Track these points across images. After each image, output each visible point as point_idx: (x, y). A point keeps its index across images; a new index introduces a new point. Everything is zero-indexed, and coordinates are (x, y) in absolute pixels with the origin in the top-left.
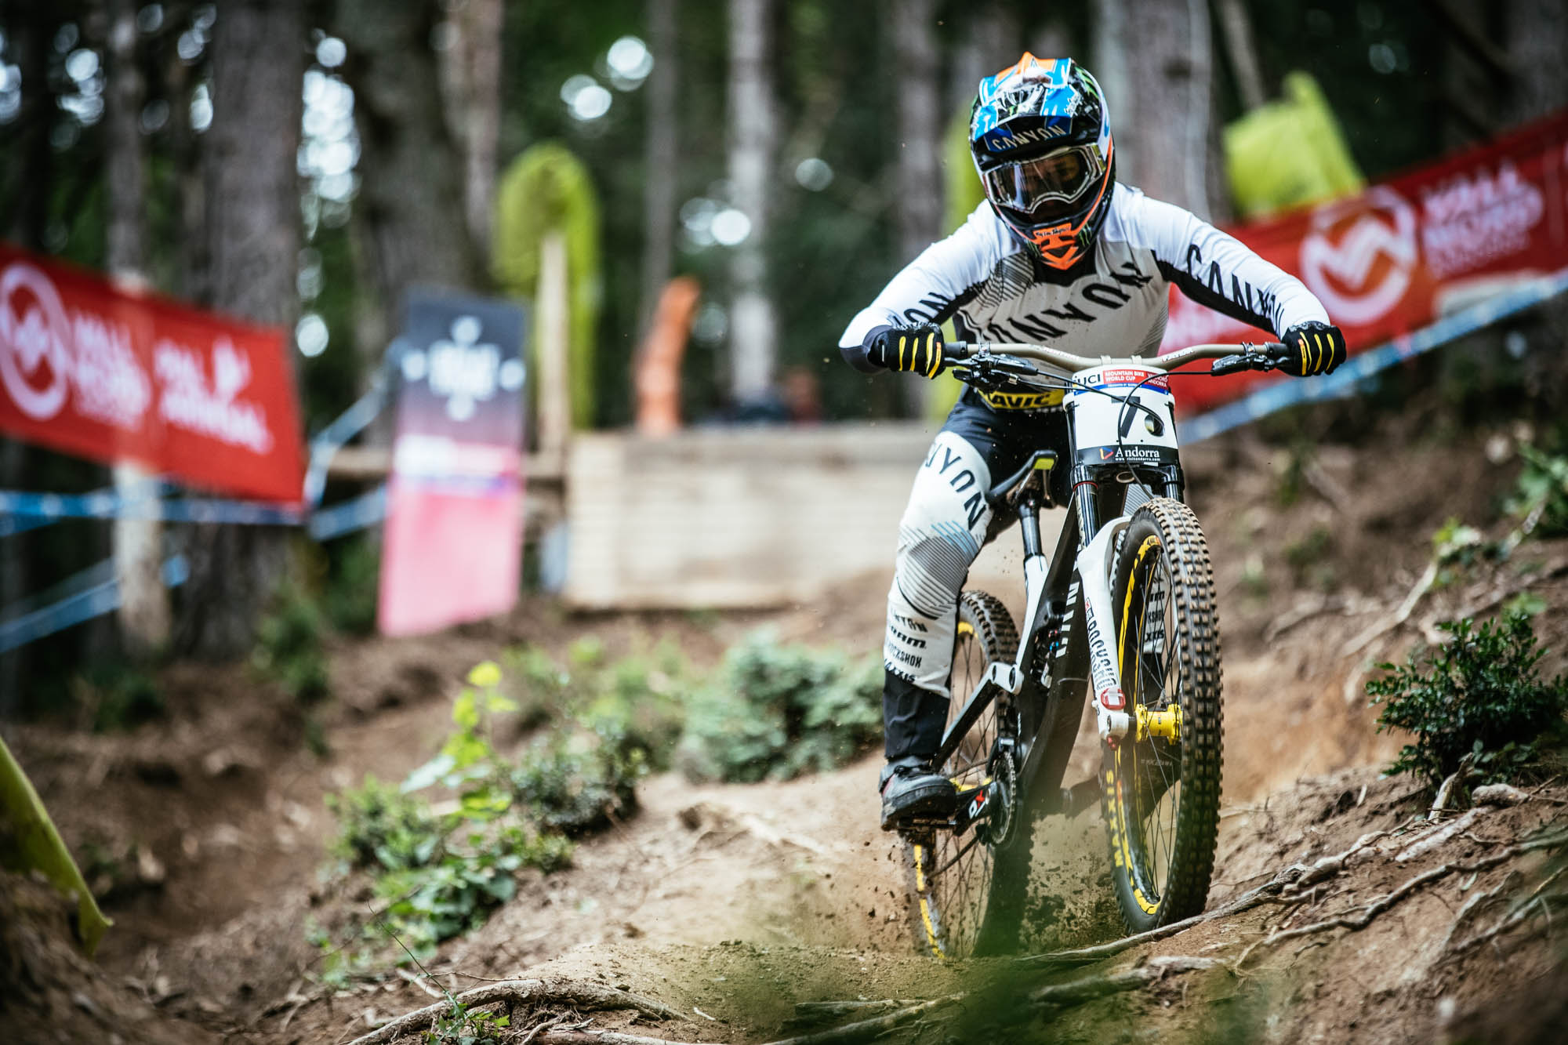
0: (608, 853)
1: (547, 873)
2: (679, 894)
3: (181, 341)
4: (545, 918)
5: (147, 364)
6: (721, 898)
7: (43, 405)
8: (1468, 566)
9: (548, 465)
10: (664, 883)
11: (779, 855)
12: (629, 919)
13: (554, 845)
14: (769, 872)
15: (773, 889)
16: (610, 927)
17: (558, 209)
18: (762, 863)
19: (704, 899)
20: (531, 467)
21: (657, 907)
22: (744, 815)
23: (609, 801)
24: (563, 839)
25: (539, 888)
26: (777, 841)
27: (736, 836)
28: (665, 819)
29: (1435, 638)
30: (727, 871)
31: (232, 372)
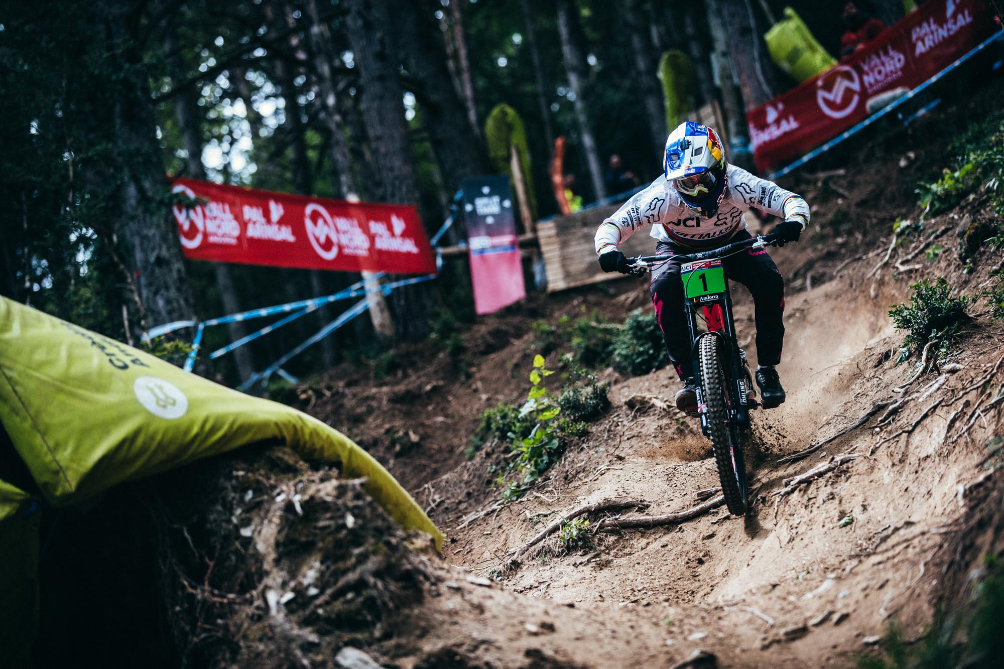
0: (601, 424)
1: (580, 437)
2: (633, 436)
3: (377, 219)
4: (583, 456)
5: (366, 230)
6: (650, 435)
7: (330, 255)
8: (908, 235)
9: (529, 235)
10: (626, 433)
11: (669, 412)
12: (617, 453)
13: (580, 426)
14: (665, 421)
15: (670, 428)
16: (611, 458)
17: (510, 128)
18: (662, 417)
19: (643, 438)
20: (522, 238)
21: (625, 444)
22: (651, 399)
23: (598, 404)
24: (583, 423)
25: (578, 444)
26: (665, 407)
27: (650, 408)
28: (620, 407)
29: (902, 268)
30: (650, 424)
31: (399, 225)
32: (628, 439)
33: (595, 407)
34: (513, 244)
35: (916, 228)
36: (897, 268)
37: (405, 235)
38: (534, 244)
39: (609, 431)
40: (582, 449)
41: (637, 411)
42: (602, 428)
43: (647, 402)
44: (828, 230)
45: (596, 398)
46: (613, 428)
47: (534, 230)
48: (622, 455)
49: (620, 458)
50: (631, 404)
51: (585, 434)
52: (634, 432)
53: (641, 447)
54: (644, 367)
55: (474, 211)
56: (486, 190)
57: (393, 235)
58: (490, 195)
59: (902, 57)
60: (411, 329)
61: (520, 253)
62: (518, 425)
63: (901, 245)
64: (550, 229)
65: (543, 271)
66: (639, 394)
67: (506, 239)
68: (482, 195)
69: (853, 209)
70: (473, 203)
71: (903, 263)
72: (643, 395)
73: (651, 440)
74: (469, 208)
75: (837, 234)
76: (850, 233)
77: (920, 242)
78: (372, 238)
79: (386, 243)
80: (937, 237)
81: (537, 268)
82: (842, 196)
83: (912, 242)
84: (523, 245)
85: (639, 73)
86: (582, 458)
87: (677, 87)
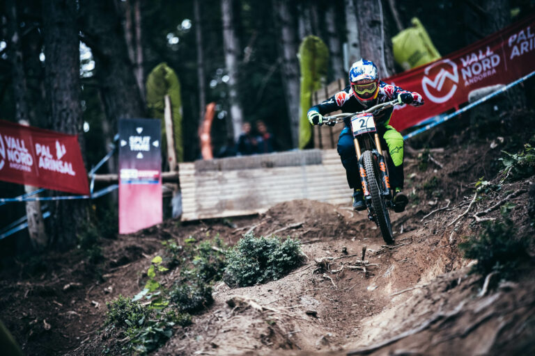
0: (204, 317)
1: (184, 327)
2: (229, 330)
3: (43, 143)
4: (184, 342)
5: (32, 151)
6: (244, 331)
8: (487, 193)
9: (172, 173)
10: (224, 327)
11: (262, 314)
12: (213, 341)
13: (185, 317)
14: (259, 321)
15: (261, 326)
16: (207, 345)
17: (168, 85)
18: (257, 317)
19: (238, 332)
20: (166, 174)
21: (222, 336)
22: (249, 301)
23: (203, 300)
24: (188, 315)
25: (181, 332)
26: (261, 309)
27: (247, 309)
28: (222, 305)
29: (478, 219)
30: (245, 321)
31: (61, 151)
32: (225, 332)
33: (200, 302)
34: (156, 179)
35: (495, 188)
36: (475, 218)
37: (64, 159)
38: (176, 180)
39: (210, 323)
40: (184, 337)
41: (236, 310)
42: (204, 320)
43: (245, 303)
44: (423, 194)
45: (202, 295)
46: (213, 322)
47: (177, 169)
48: (218, 344)
49: (215, 346)
50: (231, 304)
51: (188, 324)
52: (231, 327)
53: (234, 340)
54: (250, 282)
55: (128, 146)
56: (140, 130)
57: (55, 158)
58: (142, 135)
59: (498, 58)
60: (61, 240)
61: (161, 188)
62: (134, 315)
63: (480, 201)
64: (190, 169)
65: (180, 203)
66: (240, 296)
67: (151, 174)
68: (136, 134)
69: (446, 178)
70: (128, 141)
71: (479, 215)
72: (243, 297)
73: (244, 335)
74: (123, 143)
75: (430, 197)
76: (441, 198)
77: (497, 200)
78: (36, 158)
79: (48, 163)
80: (512, 197)
81: (175, 201)
82: (439, 168)
83: (489, 199)
84: (165, 180)
85: (285, 61)
86: (182, 344)
87: (312, 66)
